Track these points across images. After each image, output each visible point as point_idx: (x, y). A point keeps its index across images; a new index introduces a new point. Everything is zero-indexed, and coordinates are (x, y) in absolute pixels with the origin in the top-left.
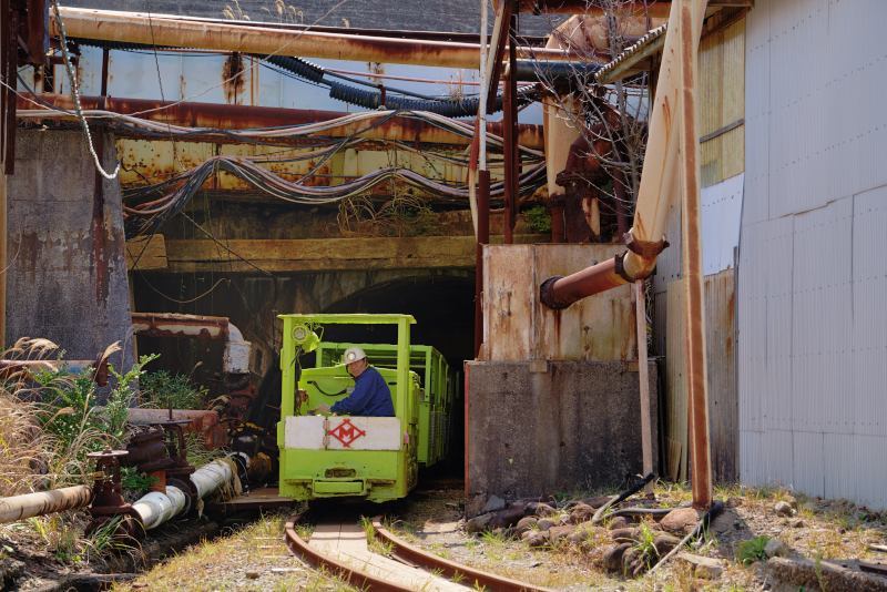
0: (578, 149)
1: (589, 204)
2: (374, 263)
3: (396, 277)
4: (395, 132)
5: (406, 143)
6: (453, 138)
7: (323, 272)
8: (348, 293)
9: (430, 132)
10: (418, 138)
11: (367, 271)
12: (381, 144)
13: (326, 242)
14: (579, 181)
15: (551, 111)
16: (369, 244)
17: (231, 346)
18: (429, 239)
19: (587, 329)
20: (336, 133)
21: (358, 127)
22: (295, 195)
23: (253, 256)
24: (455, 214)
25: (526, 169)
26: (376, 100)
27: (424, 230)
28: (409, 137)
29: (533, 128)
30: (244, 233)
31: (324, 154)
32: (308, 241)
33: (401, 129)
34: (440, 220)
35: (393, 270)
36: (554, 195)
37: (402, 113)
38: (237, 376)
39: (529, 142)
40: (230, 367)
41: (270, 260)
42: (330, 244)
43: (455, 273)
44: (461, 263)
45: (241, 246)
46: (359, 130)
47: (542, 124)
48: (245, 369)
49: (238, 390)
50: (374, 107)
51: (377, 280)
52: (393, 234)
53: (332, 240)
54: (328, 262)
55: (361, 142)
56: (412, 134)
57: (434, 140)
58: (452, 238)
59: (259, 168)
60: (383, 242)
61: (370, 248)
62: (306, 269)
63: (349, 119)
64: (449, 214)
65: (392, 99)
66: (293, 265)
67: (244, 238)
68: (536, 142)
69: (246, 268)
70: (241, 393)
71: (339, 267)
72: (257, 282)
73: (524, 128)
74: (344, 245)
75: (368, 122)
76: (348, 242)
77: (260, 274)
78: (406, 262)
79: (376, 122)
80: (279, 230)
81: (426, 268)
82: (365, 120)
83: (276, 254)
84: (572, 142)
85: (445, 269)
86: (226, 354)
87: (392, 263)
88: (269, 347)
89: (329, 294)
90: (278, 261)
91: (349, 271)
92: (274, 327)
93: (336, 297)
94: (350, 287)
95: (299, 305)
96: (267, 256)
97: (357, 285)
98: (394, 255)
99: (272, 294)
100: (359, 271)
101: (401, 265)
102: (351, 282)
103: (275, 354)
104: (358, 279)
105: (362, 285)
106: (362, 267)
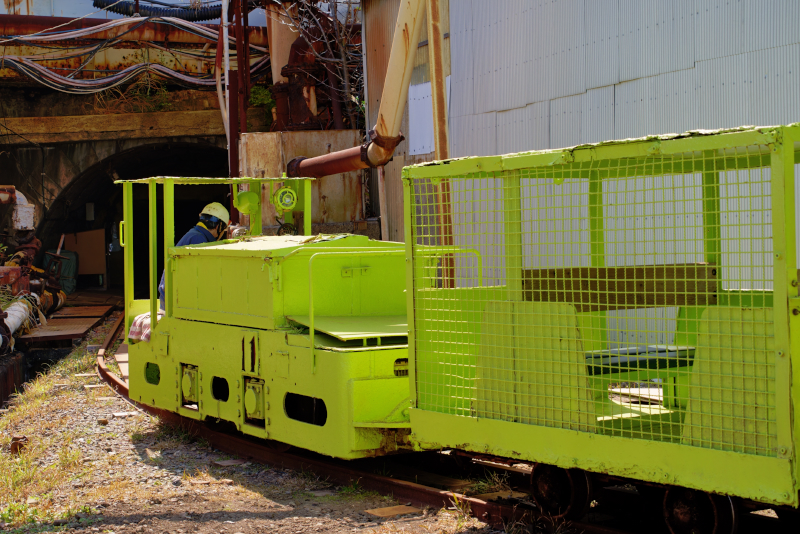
0: (298, 47)
1: (308, 92)
2: (123, 134)
3: (140, 144)
4: (148, 34)
5: (156, 42)
6: (195, 39)
7: (81, 142)
8: (102, 158)
9: (177, 34)
10: (167, 39)
11: (117, 140)
12: (135, 43)
13: (83, 118)
14: (299, 73)
15: (273, 16)
16: (118, 119)
17: (19, 208)
18: (166, 114)
19: (324, 197)
20: (101, 36)
21: (118, 31)
22: (68, 87)
23: (24, 131)
24: (185, 92)
25: (253, 62)
26: (131, 8)
27: (161, 107)
28: (159, 38)
29: (258, 29)
30: (14, 112)
31: (90, 53)
32: (68, 118)
33: (153, 32)
34: (174, 98)
35: (138, 139)
36: (278, 83)
37: (154, 19)
38: (24, 232)
39: (255, 41)
40: (18, 226)
41: (38, 134)
42: (87, 119)
43: (188, 140)
44: (193, 133)
45: (13, 123)
46: (119, 34)
47: (266, 25)
48: (30, 227)
49: (26, 243)
50: (130, 14)
51: (125, 148)
52: (136, 110)
53: (89, 116)
54: (86, 134)
55: (120, 42)
56: (162, 36)
57: (180, 40)
58: (185, 113)
59: (36, 66)
60: (129, 117)
61: (119, 122)
62: (67, 140)
63: (111, 24)
64: (180, 93)
65: (145, 8)
66: (57, 137)
67: (15, 116)
68: (261, 40)
69: (19, 141)
70: (29, 245)
71: (95, 138)
72: (27, 151)
73: (251, 29)
74: (98, 120)
75: (126, 27)
76: (100, 118)
77: (31, 145)
78: (148, 133)
79: (133, 27)
80: (43, 109)
81: (165, 137)
82: (123, 25)
83: (42, 129)
84: (292, 42)
85: (179, 138)
86: (14, 215)
87: (137, 134)
88: (40, 203)
89: (86, 160)
90: (44, 135)
91: (102, 141)
92: (43, 187)
93: (92, 162)
94: (102, 153)
95: (63, 169)
96: (36, 130)
97: (108, 152)
98: (138, 127)
99: (40, 161)
100: (110, 141)
101: (144, 135)
102: (104, 150)
103: (45, 208)
104: (110, 147)
105: (113, 152)
106: (114, 137)
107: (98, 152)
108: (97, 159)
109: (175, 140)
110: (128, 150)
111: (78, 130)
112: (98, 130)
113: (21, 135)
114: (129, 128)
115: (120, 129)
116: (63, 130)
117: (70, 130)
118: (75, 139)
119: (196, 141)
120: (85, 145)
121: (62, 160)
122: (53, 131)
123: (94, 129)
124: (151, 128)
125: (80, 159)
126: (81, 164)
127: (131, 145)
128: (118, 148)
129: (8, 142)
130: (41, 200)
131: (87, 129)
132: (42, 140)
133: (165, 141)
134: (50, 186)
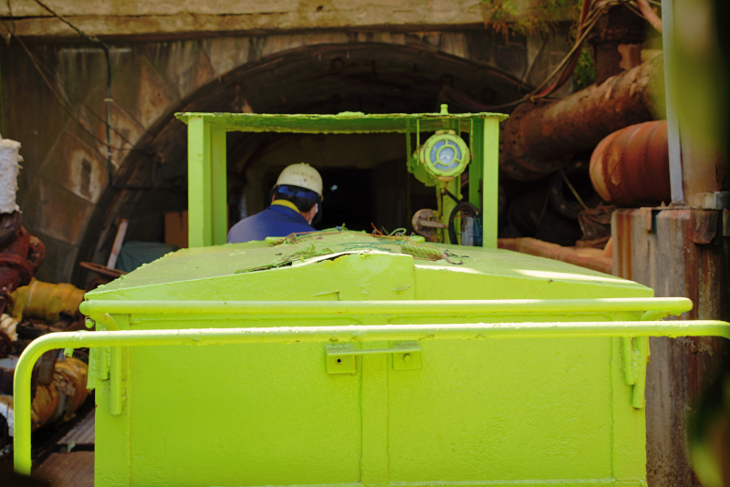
2: (263, 21)
3: (296, 44)
7: (181, 37)
8: (222, 71)
11: (251, 34)
35: (294, 32)
41: (94, 17)
44: (402, 20)
48: (8, 206)
51: (266, 52)
54: (190, 19)
62: (153, 30)
66: (131, 24)
71: (208, 27)
77: (80, 40)
78: (314, 19)
81: (345, 29)
83: (104, 7)
87: (287, 22)
88: (102, 156)
89: (192, 72)
90: (107, 18)
91: (222, 35)
92: (108, 127)
93: (203, 79)
94: (224, 61)
95: (147, 91)
96: (90, 10)
97: (235, 58)
98: (295, 6)
99: (103, 74)
100: (238, 35)
101: (305, 24)
102: (225, 55)
103: (111, 166)
104: (238, 48)
105: (243, 58)
106: (245, 26)
107: (214, 59)
108: (212, 71)
109: (362, 38)
110: (273, 57)
111: (174, 10)
112: (215, 12)
113: (62, 18)
114: (276, 8)
115: (258, 9)
116: (145, 10)
117: (159, 9)
118: (168, 27)
119: (401, 40)
120: (189, 46)
121: (145, 74)
122: (124, 11)
123: (205, 9)
124: (320, 8)
125: (180, 71)
126: (182, 82)
127: (275, 47)
128: (252, 52)
129: (35, 30)
130: (103, 150)
131: (193, 9)
132: (103, 28)
133: (342, 39)
134: (122, 124)
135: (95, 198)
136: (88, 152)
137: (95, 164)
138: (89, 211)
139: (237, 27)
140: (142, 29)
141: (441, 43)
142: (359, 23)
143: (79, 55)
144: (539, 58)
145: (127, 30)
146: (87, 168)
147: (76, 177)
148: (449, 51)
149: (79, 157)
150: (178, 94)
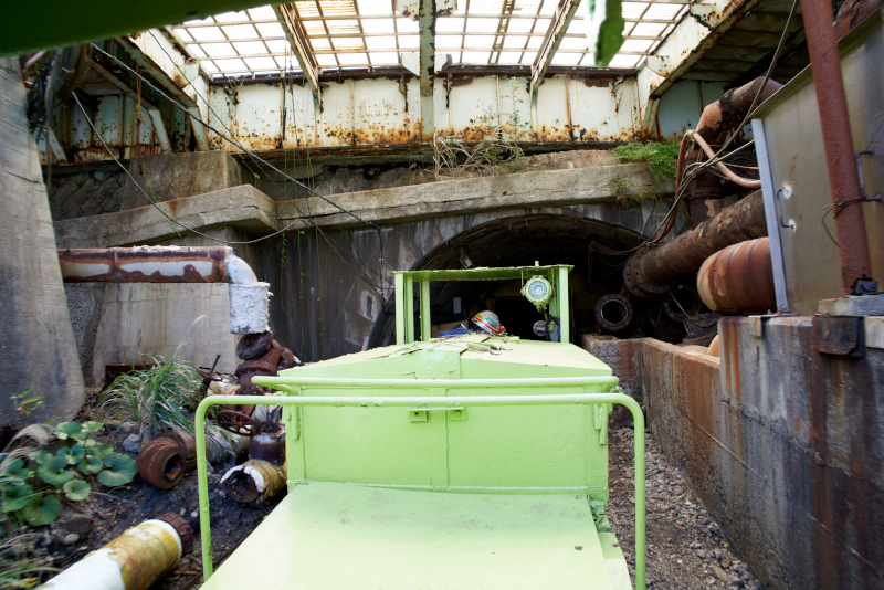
2: (469, 204)
7: (422, 217)
8: (447, 237)
11: (463, 213)
13: (421, 187)
16: (463, 185)
18: (523, 175)
23: (355, 207)
27: (516, 170)
32: (404, 188)
35: (490, 210)
41: (369, 210)
42: (426, 188)
43: (550, 211)
51: (475, 224)
52: (486, 174)
53: (427, 185)
54: (425, 206)
60: (476, 182)
61: (465, 189)
62: (403, 215)
66: (391, 212)
69: (348, 219)
71: (436, 210)
74: (439, 188)
76: (442, 185)
77: (362, 225)
78: (501, 200)
81: (522, 205)
83: (374, 203)
85: (540, 205)
87: (487, 203)
88: (378, 294)
89: (430, 240)
90: (376, 210)
91: (445, 215)
92: (381, 277)
93: (436, 243)
94: (448, 231)
95: (403, 253)
96: (367, 206)
97: (455, 229)
98: (489, 193)
99: (378, 244)
100: (456, 214)
101: (496, 204)
102: (449, 227)
103: (383, 299)
104: (457, 223)
105: (460, 229)
106: (458, 207)
107: (442, 230)
108: (441, 238)
109: (534, 212)
110: (479, 227)
111: (415, 201)
112: (439, 200)
113: (350, 213)
114: (477, 195)
115: (466, 197)
116: (398, 203)
117: (406, 202)
118: (412, 212)
119: (559, 211)
120: (427, 223)
121: (402, 242)
122: (386, 204)
123: (434, 199)
124: (505, 194)
125: (422, 240)
126: (423, 246)
127: (481, 220)
128: (465, 224)
129: (337, 221)
130: (378, 290)
131: (426, 200)
132: (374, 216)
133: (520, 213)
134: (388, 273)
135: (374, 320)
136: (370, 291)
137: (374, 299)
138: (372, 327)
139: (453, 209)
140: (396, 215)
141: (585, 212)
142: (530, 201)
143: (365, 234)
144: (650, 218)
145: (387, 216)
146: (370, 301)
147: (364, 307)
148: (591, 216)
149: (365, 294)
150: (422, 254)
